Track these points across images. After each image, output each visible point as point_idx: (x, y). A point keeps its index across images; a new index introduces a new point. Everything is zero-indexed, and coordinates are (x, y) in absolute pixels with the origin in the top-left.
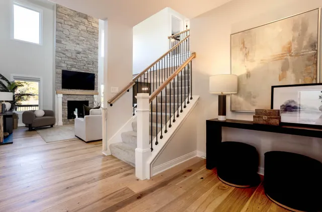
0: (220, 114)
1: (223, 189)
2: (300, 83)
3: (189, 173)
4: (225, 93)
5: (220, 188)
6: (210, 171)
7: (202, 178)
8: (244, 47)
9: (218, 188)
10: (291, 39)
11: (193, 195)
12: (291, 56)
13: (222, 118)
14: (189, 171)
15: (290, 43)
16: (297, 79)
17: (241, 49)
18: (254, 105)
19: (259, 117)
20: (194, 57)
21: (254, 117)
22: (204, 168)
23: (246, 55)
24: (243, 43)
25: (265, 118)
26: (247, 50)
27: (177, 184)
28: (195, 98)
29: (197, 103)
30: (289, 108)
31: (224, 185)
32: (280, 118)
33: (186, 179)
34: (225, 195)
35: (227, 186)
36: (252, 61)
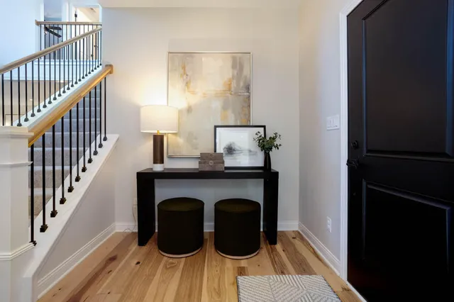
0: (155, 162)
1: (173, 267)
2: (239, 124)
3: (114, 263)
4: (162, 132)
5: (168, 267)
6: (145, 249)
7: (138, 263)
8: (185, 73)
9: (166, 268)
10: (231, 77)
11: (135, 295)
12: (231, 94)
13: (158, 168)
14: (113, 259)
15: (230, 80)
16: (236, 120)
17: (182, 76)
18: (196, 149)
19: (205, 163)
20: (111, 73)
21: (200, 163)
22: (134, 247)
23: (187, 84)
24: (184, 68)
25: (211, 163)
26: (188, 77)
27: (99, 292)
28: (112, 138)
29: (116, 147)
30: (230, 150)
31: (171, 260)
32: (223, 162)
33: (113, 274)
34: (178, 274)
35: (175, 261)
36: (194, 93)
